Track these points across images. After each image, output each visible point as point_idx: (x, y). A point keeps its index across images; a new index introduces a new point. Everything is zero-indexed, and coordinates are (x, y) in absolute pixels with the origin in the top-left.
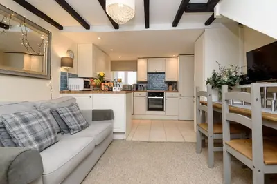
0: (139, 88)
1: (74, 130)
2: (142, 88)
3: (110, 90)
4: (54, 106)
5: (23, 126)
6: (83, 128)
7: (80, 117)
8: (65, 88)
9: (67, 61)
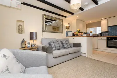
0: (103, 35)
1: (65, 47)
2: (105, 35)
3: (81, 36)
4: (62, 40)
5: (53, 43)
6: (68, 48)
7: (68, 44)
8: (67, 36)
9: (68, 27)
